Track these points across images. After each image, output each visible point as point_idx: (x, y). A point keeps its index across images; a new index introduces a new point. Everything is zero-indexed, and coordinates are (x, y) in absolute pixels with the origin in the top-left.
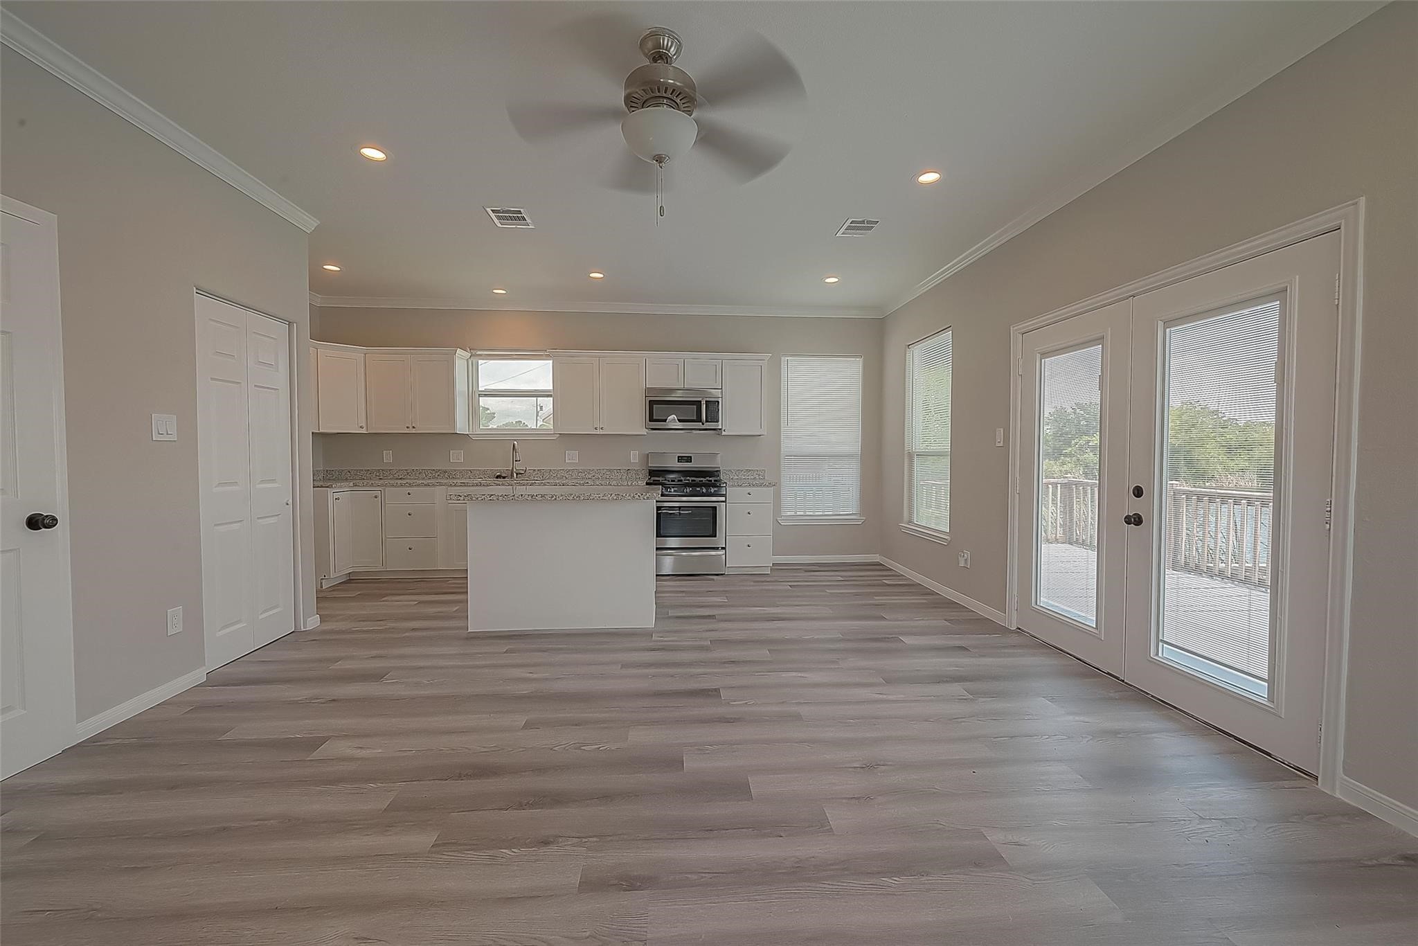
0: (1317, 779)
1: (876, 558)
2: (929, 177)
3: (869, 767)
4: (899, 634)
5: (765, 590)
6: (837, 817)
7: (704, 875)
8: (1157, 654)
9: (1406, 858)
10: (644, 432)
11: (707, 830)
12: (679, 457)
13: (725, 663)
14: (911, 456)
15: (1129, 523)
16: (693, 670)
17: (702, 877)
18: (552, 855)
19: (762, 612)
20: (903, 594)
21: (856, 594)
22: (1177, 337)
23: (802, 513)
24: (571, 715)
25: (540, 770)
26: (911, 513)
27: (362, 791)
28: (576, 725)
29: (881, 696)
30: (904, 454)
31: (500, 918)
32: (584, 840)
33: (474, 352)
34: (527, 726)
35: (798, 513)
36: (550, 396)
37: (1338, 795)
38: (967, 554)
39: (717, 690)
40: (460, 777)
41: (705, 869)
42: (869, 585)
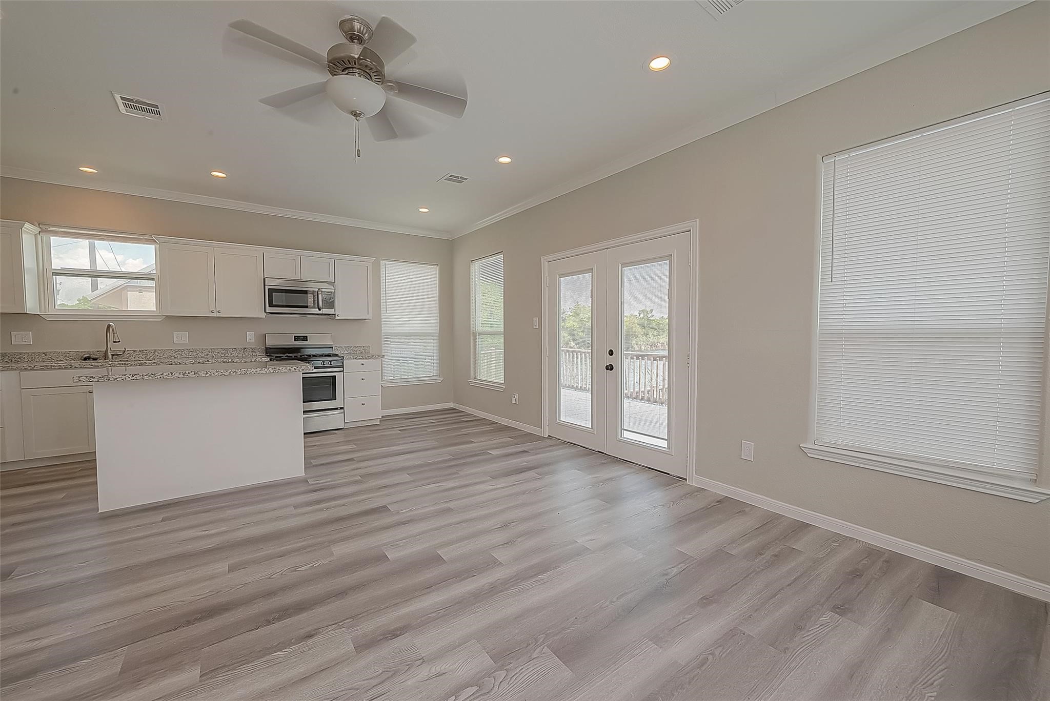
0: (686, 480)
1: (451, 405)
2: (505, 160)
3: (505, 526)
4: (487, 450)
5: (382, 435)
6: (501, 555)
7: (439, 612)
8: (621, 436)
9: (718, 502)
10: (263, 315)
11: (427, 588)
12: (295, 337)
13: (380, 488)
14: (475, 335)
15: (607, 369)
16: (359, 498)
17: (439, 613)
18: (320, 641)
19: (387, 451)
20: (477, 425)
21: (449, 430)
22: (628, 273)
23: (399, 377)
24: (270, 551)
25: (270, 594)
26: (475, 372)
27: (76, 669)
28: (281, 556)
29: (493, 487)
30: (470, 334)
31: (305, 692)
32: (341, 624)
33: (44, 227)
34: (232, 569)
35: (396, 378)
36: (153, 279)
37: (694, 485)
38: (517, 396)
39: (385, 507)
40: (189, 623)
41: (438, 608)
42: (455, 423)
